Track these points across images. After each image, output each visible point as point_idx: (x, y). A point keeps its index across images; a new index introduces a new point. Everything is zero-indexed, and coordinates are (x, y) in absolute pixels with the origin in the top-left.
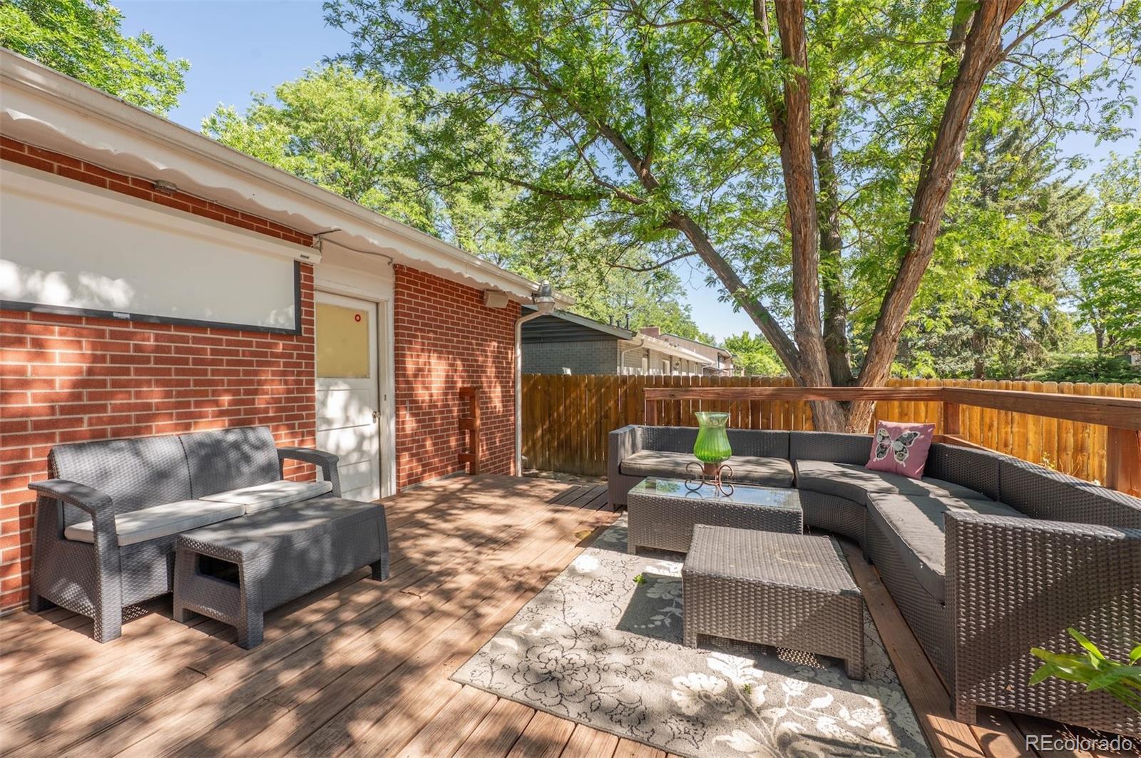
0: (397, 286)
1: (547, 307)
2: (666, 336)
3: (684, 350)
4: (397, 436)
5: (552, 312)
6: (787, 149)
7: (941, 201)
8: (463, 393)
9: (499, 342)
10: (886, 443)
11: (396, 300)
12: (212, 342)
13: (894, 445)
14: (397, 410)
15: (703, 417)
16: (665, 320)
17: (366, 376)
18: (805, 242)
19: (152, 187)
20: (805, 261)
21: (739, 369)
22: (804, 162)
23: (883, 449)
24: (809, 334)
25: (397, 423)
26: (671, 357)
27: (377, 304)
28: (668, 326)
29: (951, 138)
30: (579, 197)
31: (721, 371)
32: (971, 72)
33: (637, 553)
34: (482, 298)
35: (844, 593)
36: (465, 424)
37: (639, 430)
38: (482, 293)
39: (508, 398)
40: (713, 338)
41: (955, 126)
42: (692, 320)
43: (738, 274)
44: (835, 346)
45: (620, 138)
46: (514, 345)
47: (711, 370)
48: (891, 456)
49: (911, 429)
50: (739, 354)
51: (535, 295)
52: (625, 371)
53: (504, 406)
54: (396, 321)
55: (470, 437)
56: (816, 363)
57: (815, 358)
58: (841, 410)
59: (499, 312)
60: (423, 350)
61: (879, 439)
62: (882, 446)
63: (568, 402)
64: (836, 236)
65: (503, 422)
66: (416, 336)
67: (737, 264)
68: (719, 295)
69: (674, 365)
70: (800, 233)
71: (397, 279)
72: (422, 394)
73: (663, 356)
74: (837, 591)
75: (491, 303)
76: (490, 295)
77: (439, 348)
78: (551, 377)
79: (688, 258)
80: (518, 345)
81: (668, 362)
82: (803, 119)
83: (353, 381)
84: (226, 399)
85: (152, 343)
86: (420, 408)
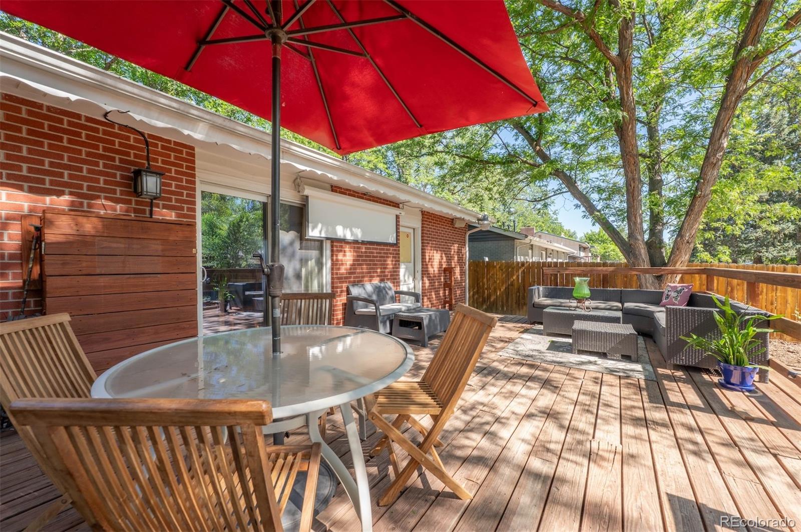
0: (423, 221)
1: (486, 226)
2: (540, 234)
3: (556, 245)
4: (423, 290)
5: (489, 229)
6: (623, 143)
7: (713, 168)
8: (445, 270)
9: (459, 244)
10: (669, 293)
11: (422, 227)
12: (376, 249)
13: (673, 294)
14: (423, 277)
15: (577, 279)
16: (538, 222)
17: (410, 262)
18: (633, 190)
19: (365, 194)
20: (634, 201)
21: (596, 256)
22: (632, 150)
23: (668, 296)
24: (637, 239)
25: (423, 283)
26: (546, 249)
27: (414, 229)
28: (541, 226)
29: (718, 136)
30: (499, 163)
31: (581, 258)
32: (729, 103)
33: (547, 335)
34: (452, 222)
35: (630, 334)
36: (447, 285)
37: (541, 288)
38: (453, 219)
39: (462, 273)
40: (574, 233)
41: (720, 131)
42: (559, 221)
43: (594, 203)
44: (654, 245)
45: (522, 127)
46: (465, 245)
47: (574, 258)
48: (671, 299)
49: (682, 287)
50: (596, 245)
51: (479, 220)
52: (520, 259)
53: (461, 278)
54: (422, 237)
55: (449, 292)
56: (641, 255)
57: (640, 252)
58: (656, 281)
59: (459, 229)
60: (431, 250)
61: (666, 292)
62: (667, 295)
63: (488, 277)
64: (659, 178)
65: (459, 284)
66: (429, 243)
67: (595, 196)
68: (583, 214)
69: (548, 254)
70: (631, 186)
71: (423, 217)
72: (431, 270)
73: (541, 249)
74: (628, 333)
75: (458, 225)
76: (457, 220)
77: (436, 248)
78: (479, 262)
79: (564, 194)
80: (467, 246)
81: (544, 253)
82: (632, 129)
83: (406, 264)
84: (379, 270)
85: (364, 250)
86: (430, 277)
